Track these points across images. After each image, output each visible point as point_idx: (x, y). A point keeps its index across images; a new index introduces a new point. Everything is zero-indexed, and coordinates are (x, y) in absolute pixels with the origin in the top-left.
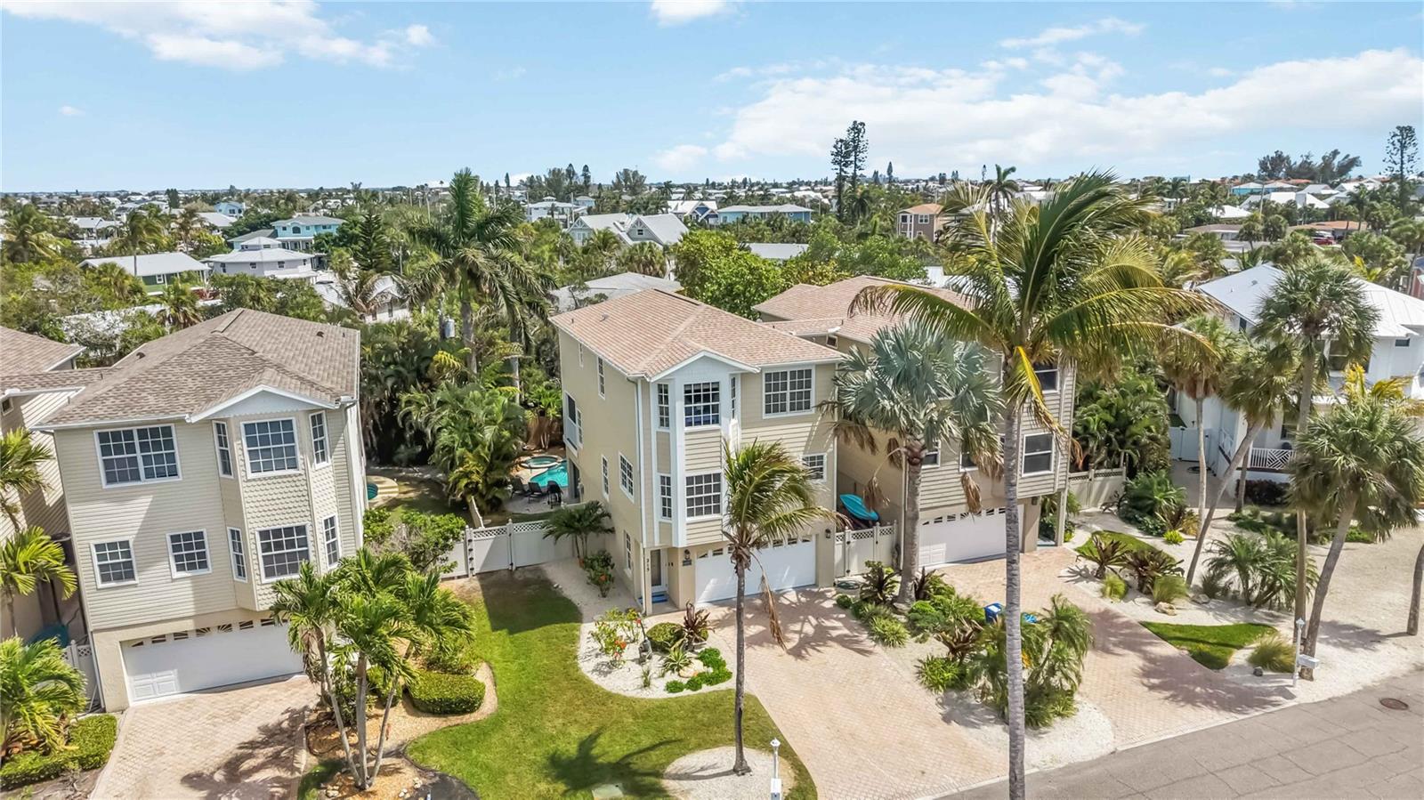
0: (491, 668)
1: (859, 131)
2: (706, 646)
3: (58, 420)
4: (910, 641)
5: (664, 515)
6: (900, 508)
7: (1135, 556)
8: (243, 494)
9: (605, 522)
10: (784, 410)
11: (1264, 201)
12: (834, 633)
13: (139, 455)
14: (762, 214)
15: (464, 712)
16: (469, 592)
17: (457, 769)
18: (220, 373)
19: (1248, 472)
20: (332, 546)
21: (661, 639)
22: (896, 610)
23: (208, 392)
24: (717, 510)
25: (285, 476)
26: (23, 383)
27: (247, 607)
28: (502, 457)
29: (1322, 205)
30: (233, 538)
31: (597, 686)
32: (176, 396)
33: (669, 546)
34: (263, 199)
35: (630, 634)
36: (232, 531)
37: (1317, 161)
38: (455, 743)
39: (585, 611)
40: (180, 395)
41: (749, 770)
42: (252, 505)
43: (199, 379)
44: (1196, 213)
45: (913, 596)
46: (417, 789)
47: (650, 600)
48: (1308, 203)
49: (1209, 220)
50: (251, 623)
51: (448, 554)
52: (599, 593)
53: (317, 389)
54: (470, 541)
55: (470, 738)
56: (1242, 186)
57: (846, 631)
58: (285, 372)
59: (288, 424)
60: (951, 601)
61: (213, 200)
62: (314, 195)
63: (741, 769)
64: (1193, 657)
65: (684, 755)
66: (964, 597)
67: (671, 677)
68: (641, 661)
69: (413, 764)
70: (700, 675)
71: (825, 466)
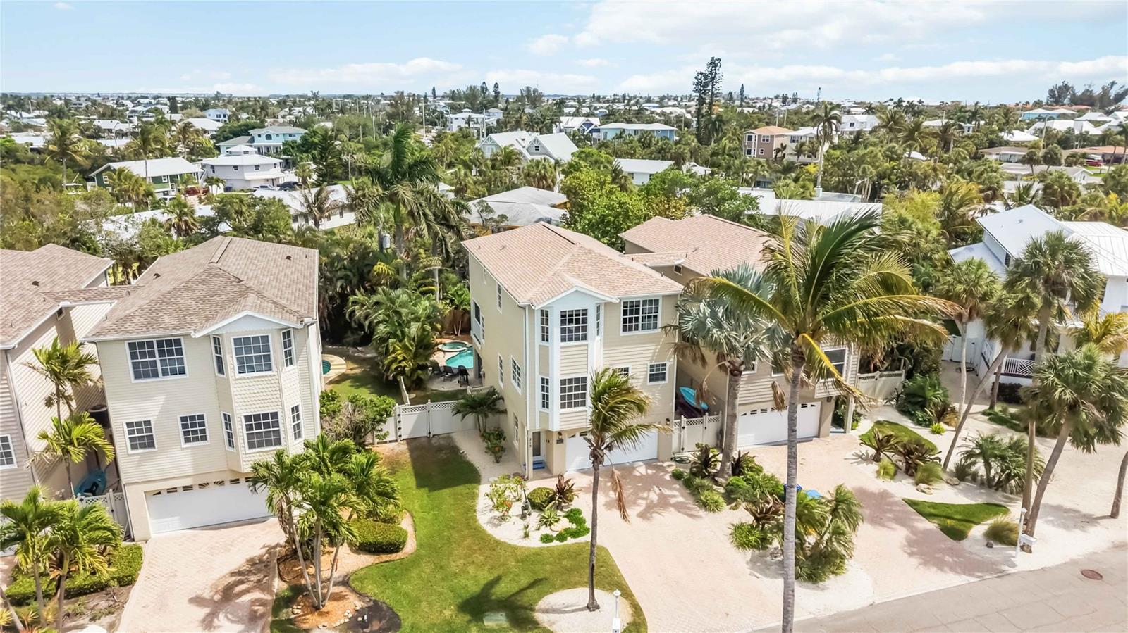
0: (412, 517)
1: (716, 65)
2: (572, 507)
3: (99, 334)
4: (726, 508)
5: (543, 406)
6: (724, 402)
7: (904, 446)
8: (232, 389)
9: (500, 405)
10: (636, 329)
11: (1047, 128)
12: (673, 501)
13: (157, 359)
14: (636, 131)
15: (392, 552)
16: (397, 454)
17: (386, 597)
18: (215, 297)
19: (1001, 377)
20: (297, 427)
21: (538, 501)
22: (716, 483)
23: (207, 313)
24: (584, 404)
25: (263, 377)
26: (72, 297)
27: (236, 470)
28: (424, 346)
29: (1096, 131)
30: (226, 419)
31: (489, 535)
32: (185, 316)
33: (546, 428)
34: (243, 106)
35: (515, 494)
36: (225, 415)
37: (1097, 91)
38: (385, 576)
39: (483, 473)
40: (186, 315)
41: (598, 607)
42: (239, 397)
43: (201, 302)
44: (990, 136)
45: (730, 472)
46: (357, 611)
47: (531, 466)
48: (1084, 130)
49: (1000, 142)
50: (238, 480)
51: (382, 426)
52: (493, 458)
53: (287, 312)
54: (399, 415)
55: (396, 572)
56: (1031, 112)
57: (682, 499)
58: (263, 297)
59: (265, 339)
60: (759, 478)
61: (204, 105)
62: (282, 103)
63: (592, 606)
64: (941, 530)
65: (551, 593)
66: (769, 474)
67: (545, 530)
68: (523, 517)
69: (354, 591)
70: (566, 530)
71: (667, 372)
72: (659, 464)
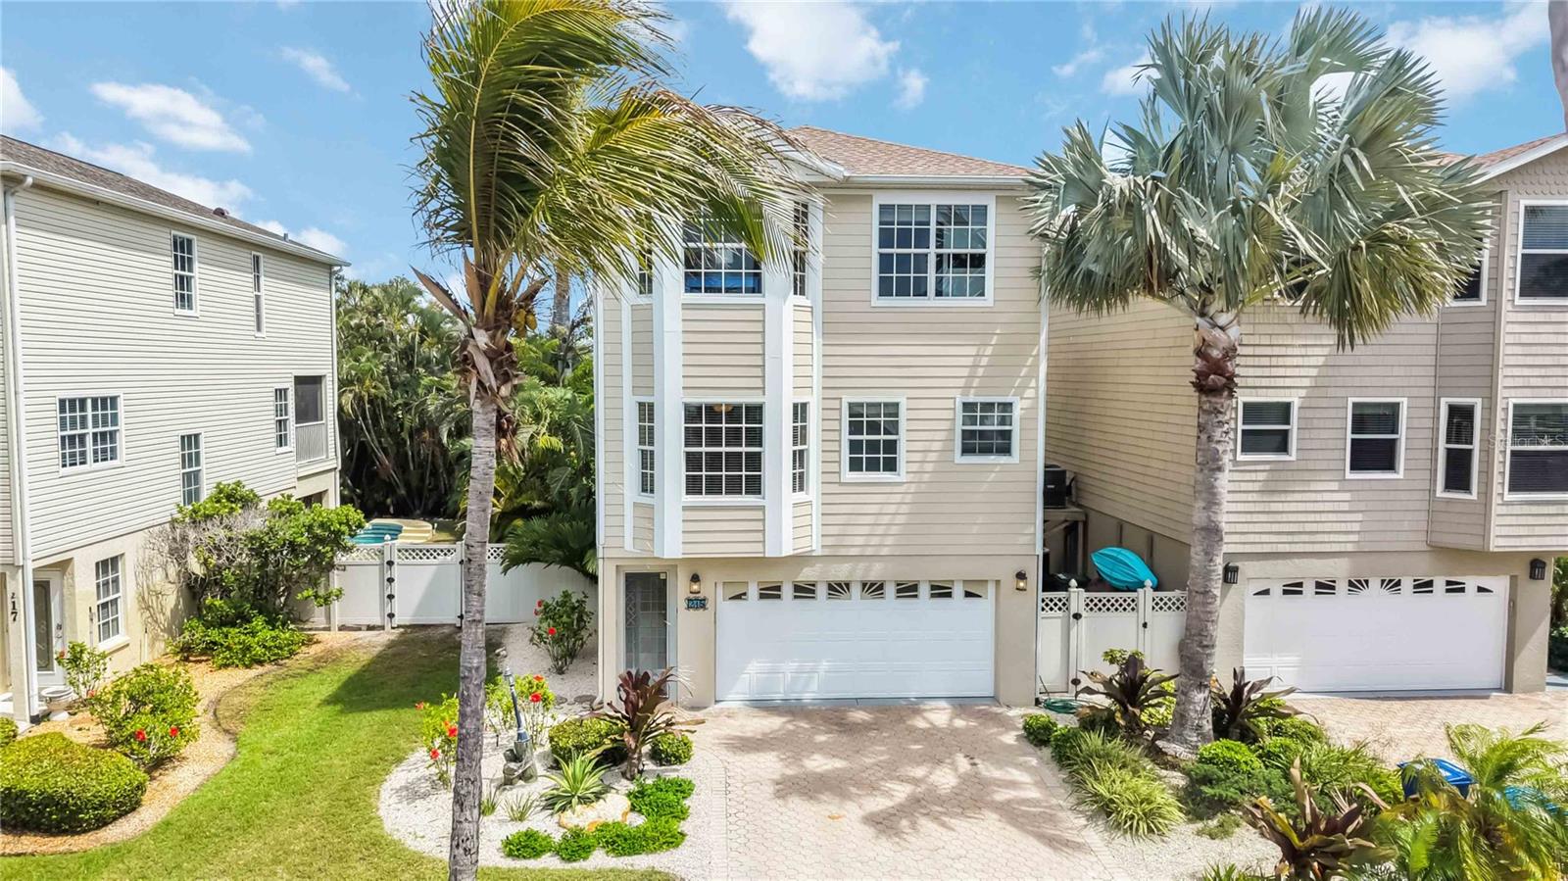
2: (673, 774)
4: (1182, 830)
5: (643, 488)
10: (921, 292)
12: (1002, 795)
33: (657, 561)
45: (1208, 727)
52: (551, 664)
54: (390, 564)
57: (1034, 794)
60: (1311, 754)
66: (1348, 746)
68: (505, 783)
70: (605, 829)
71: (1016, 428)
72: (995, 709)
